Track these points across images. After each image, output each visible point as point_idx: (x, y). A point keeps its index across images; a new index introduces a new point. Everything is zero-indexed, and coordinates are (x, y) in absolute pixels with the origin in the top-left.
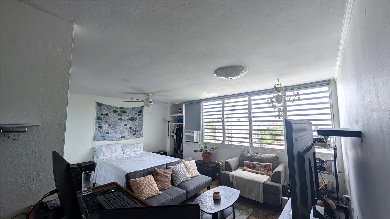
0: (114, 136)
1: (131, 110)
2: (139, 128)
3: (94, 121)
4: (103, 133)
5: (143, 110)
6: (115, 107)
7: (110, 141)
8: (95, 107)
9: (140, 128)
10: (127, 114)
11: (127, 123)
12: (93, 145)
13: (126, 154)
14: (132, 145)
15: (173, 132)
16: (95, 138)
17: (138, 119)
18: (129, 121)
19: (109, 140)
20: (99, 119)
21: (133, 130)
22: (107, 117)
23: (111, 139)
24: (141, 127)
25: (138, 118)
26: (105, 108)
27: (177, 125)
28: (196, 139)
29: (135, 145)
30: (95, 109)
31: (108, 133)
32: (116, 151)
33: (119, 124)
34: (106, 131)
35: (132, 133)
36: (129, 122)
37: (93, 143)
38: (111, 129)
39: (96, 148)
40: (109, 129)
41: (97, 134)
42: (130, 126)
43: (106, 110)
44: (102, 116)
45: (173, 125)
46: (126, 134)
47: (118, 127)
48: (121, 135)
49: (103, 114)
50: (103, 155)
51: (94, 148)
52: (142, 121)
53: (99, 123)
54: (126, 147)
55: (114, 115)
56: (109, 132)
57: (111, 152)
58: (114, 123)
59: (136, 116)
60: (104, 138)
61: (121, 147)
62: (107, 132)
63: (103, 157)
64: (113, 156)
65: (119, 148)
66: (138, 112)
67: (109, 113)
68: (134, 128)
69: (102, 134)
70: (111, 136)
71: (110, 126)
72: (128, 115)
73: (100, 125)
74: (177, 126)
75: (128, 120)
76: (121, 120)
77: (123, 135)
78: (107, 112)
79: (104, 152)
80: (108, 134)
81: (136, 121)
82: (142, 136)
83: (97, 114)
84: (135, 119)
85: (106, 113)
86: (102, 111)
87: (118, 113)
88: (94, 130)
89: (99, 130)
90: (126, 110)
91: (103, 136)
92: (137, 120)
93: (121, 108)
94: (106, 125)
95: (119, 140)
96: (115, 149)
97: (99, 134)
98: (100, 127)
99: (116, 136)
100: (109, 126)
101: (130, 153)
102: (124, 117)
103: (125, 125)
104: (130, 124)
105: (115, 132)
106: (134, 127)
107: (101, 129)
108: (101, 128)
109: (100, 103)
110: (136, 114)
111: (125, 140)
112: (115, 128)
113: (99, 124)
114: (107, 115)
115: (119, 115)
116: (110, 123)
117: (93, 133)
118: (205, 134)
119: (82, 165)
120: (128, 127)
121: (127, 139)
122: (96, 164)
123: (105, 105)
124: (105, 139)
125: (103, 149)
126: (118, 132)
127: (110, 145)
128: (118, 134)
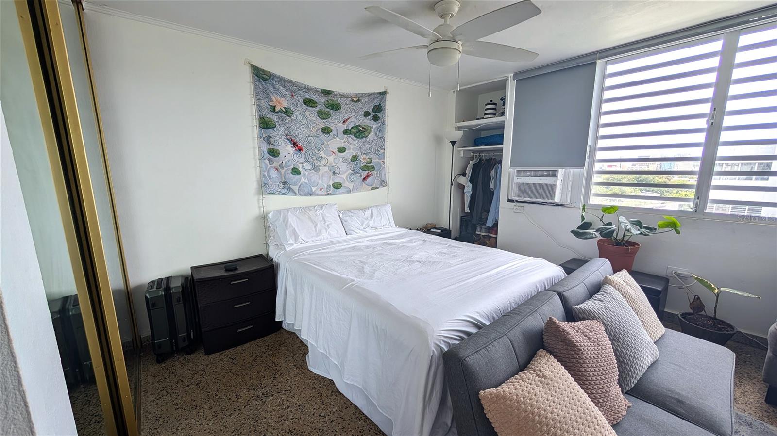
0: (312, 181)
1: (353, 101)
2: (376, 160)
3: (253, 132)
4: (283, 171)
5: (385, 104)
6: (308, 89)
7: (305, 195)
8: (249, 84)
9: (380, 161)
10: (343, 114)
11: (344, 142)
12: (259, 207)
13: (354, 235)
14: (364, 209)
15: (464, 174)
16: (264, 188)
17: (372, 133)
18: (351, 138)
19: (302, 193)
20: (265, 124)
21: (362, 165)
22: (289, 119)
23: (306, 191)
24: (382, 156)
25: (372, 130)
26: (281, 87)
27: (472, 154)
28: (560, 195)
29: (373, 210)
30: (251, 92)
31: (296, 171)
32: (328, 226)
33: (323, 144)
34: (292, 167)
35: (361, 176)
36: (350, 140)
37: (259, 204)
38: (302, 160)
39: (270, 216)
40: (297, 159)
41: (266, 173)
42: (354, 154)
43: (283, 96)
44: (275, 118)
45: (462, 156)
46: (344, 176)
47: (322, 153)
48: (333, 180)
49: (277, 109)
50: (293, 237)
51: (264, 217)
52: (382, 138)
53: (268, 140)
54: (350, 214)
55: (308, 113)
56: (300, 169)
57: (314, 229)
58: (309, 142)
59: (368, 122)
60: (287, 187)
61: (337, 214)
62: (292, 169)
63: (295, 246)
64: (320, 242)
65: (332, 216)
66: (371, 111)
67: (292, 108)
68: (365, 159)
69: (281, 174)
70: (306, 181)
71: (300, 150)
72: (346, 117)
73: (272, 147)
74: (472, 158)
75: (346, 132)
76: (329, 133)
77: (337, 180)
78: (286, 105)
79: (294, 229)
80: (298, 176)
81: (368, 139)
82: (383, 183)
83: (259, 108)
84: (366, 131)
85: (285, 108)
86: (273, 98)
87: (317, 109)
88: (256, 160)
89: (269, 160)
90: (339, 100)
91: (283, 180)
92: (372, 136)
93: (326, 93)
94: (290, 148)
95: (328, 195)
96: (324, 219)
97: (274, 174)
98: (274, 153)
99: (320, 182)
100: (296, 150)
101: (364, 234)
102: (336, 123)
103: (342, 150)
104: (353, 146)
105: (316, 169)
106: (364, 156)
107: (277, 158)
108: (275, 156)
109: (263, 71)
110: (367, 114)
111: (343, 193)
112: (314, 158)
113: (269, 143)
114: (287, 112)
115: (323, 115)
116: (298, 139)
117: (256, 170)
118: (596, 178)
119: (241, 270)
120: (349, 154)
121: (349, 191)
122: (278, 265)
123: (278, 77)
124: (290, 189)
125: (290, 220)
126: (324, 170)
127: (308, 208)
128: (323, 175)
